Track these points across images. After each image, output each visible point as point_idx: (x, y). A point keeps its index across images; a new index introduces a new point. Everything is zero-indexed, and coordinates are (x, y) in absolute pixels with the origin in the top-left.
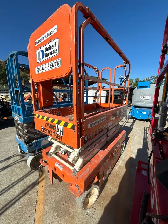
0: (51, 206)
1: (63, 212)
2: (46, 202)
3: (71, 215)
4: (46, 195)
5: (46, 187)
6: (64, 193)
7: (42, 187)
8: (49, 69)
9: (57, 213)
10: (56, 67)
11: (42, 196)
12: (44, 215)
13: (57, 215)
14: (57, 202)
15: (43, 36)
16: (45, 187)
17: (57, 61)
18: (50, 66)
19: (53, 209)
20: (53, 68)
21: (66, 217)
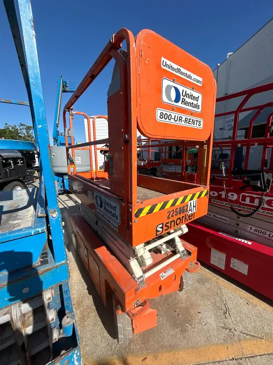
0: (179, 335)
1: (187, 316)
2: (174, 347)
3: (189, 306)
4: (163, 347)
5: (147, 350)
6: (163, 313)
7: (146, 361)
8: (186, 124)
9: (188, 325)
10: (196, 126)
11: (164, 357)
12: (192, 348)
13: (190, 325)
14: (175, 325)
15: (183, 70)
16: (145, 352)
17: (199, 120)
18: (189, 121)
19: (184, 331)
20: (191, 126)
21: (192, 312)
